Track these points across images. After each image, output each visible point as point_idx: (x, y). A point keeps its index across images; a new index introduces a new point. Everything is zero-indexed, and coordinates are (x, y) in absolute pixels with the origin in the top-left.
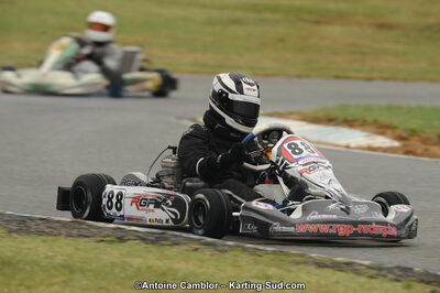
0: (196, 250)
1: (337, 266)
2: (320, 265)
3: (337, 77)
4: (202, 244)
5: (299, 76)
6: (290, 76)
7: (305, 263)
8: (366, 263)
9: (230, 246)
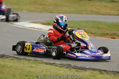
0: (13, 59)
1: (51, 64)
2: (46, 64)
3: (50, 12)
4: (14, 58)
5: (40, 12)
6: (38, 12)
7: (42, 63)
8: (59, 63)
9: (22, 58)
